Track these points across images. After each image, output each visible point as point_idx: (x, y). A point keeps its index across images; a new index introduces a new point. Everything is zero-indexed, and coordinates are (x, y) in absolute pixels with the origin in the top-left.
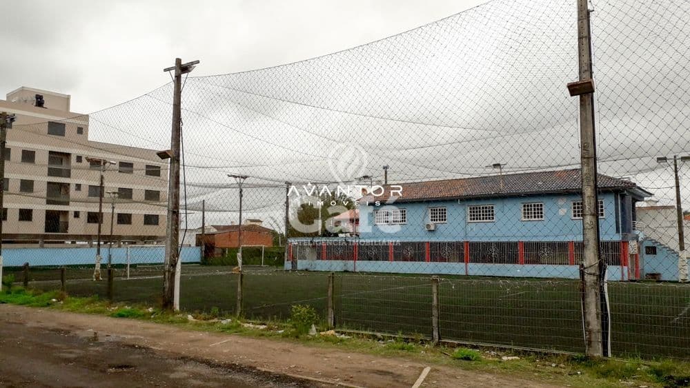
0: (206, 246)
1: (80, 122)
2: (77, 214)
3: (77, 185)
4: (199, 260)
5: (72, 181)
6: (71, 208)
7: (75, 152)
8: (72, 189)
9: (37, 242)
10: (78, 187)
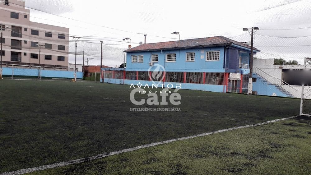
0: (85, 72)
1: (26, 13)
2: (25, 54)
3: (25, 41)
4: (82, 78)
5: (23, 39)
6: (23, 51)
7: (23, 26)
8: (23, 43)
9: (5, 65)
10: (26, 42)
